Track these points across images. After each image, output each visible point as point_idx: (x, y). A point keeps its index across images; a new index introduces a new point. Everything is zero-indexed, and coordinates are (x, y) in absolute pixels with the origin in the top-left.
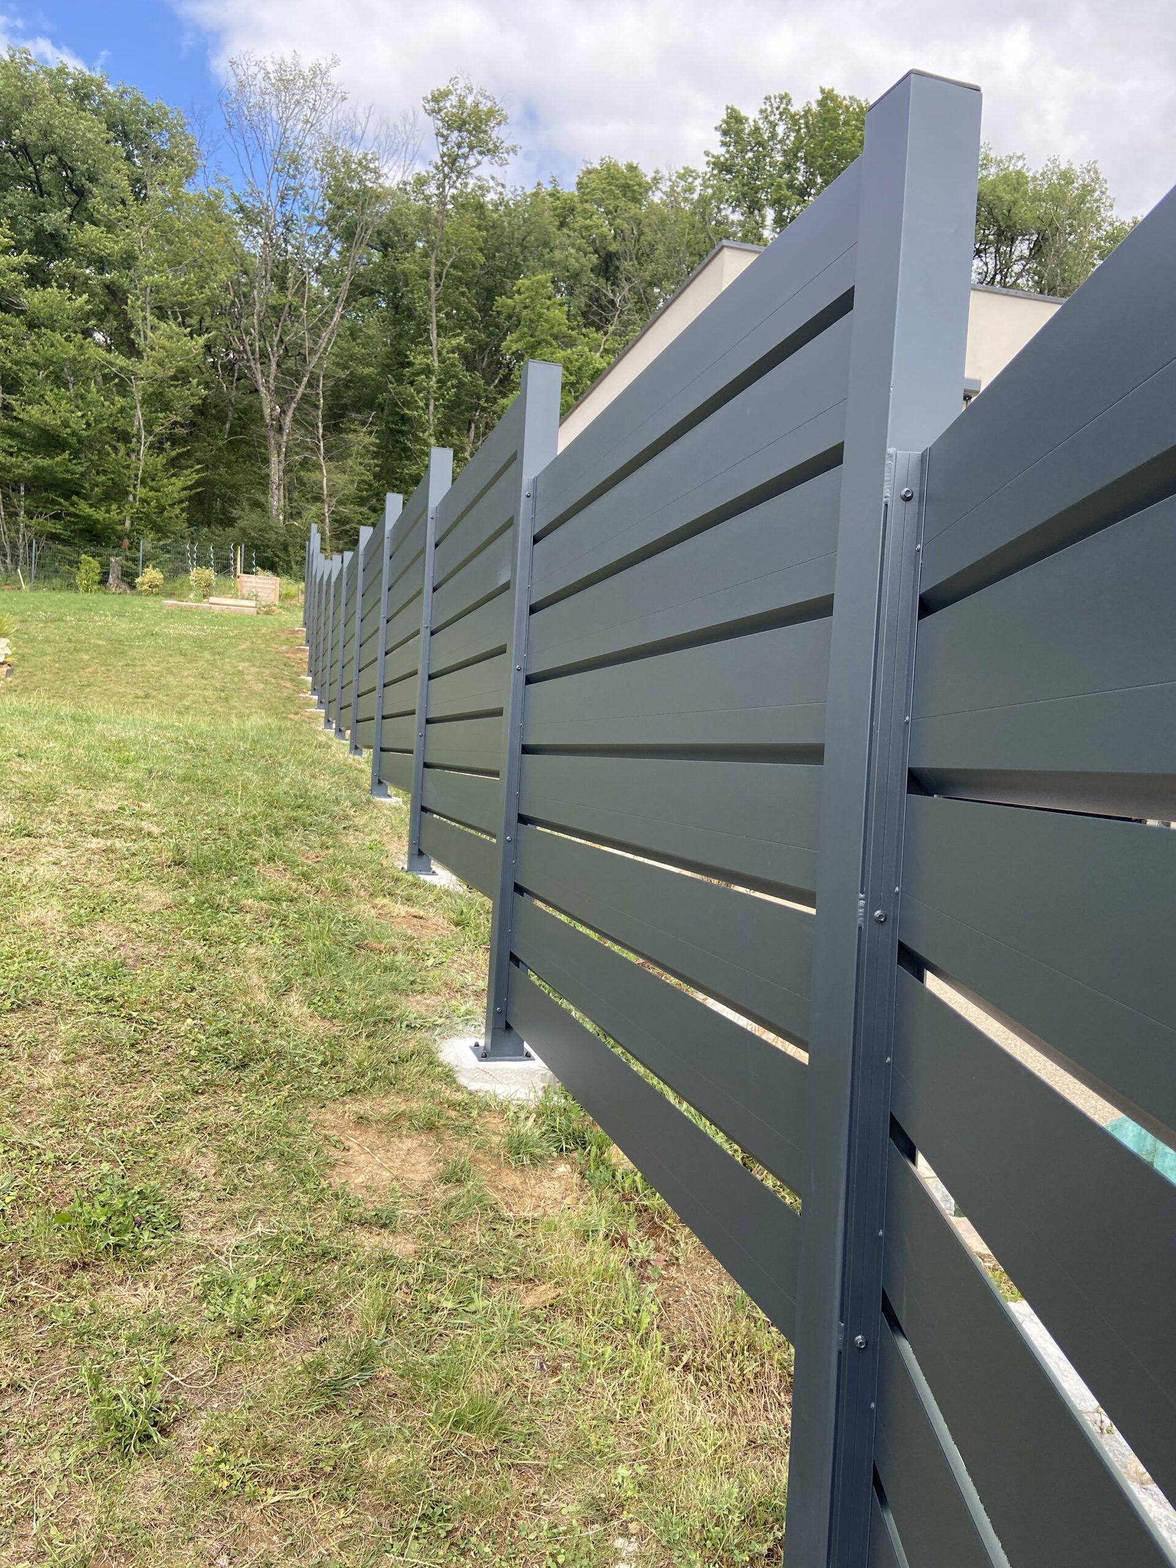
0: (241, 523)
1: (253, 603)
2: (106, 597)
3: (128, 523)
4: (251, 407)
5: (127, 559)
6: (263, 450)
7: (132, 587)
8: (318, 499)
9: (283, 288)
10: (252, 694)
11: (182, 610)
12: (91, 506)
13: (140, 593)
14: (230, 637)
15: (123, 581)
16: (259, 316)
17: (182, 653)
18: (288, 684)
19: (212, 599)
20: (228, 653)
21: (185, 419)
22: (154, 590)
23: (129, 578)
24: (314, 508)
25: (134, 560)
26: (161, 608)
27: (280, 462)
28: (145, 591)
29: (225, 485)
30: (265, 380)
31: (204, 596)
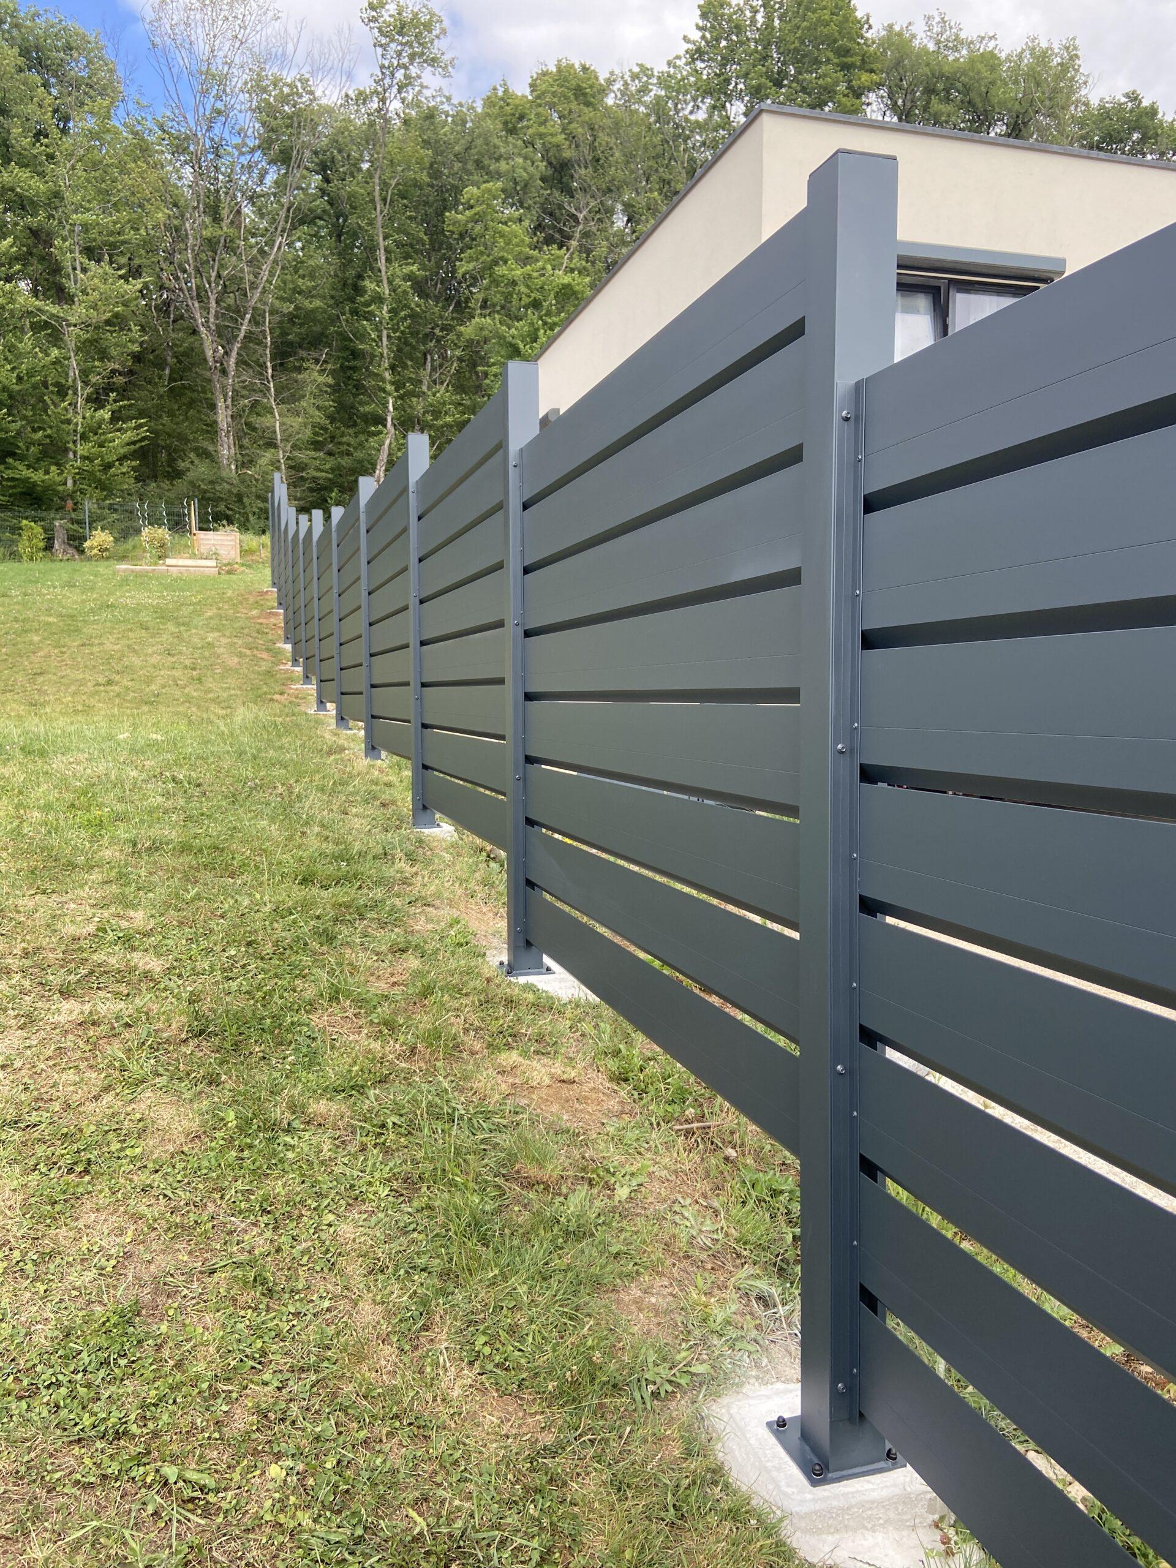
0: (190, 475)
1: (213, 563)
2: (53, 565)
3: (70, 483)
4: (192, 349)
5: (73, 521)
6: (209, 395)
7: (81, 551)
8: (271, 444)
9: (217, 219)
10: (227, 670)
11: (138, 575)
12: (29, 467)
13: (90, 559)
14: (195, 604)
15: (70, 545)
16: (193, 250)
17: (144, 627)
18: (265, 655)
19: (169, 561)
20: (195, 622)
21: (124, 367)
22: (104, 554)
23: (76, 542)
24: (268, 455)
25: (80, 522)
26: (114, 574)
27: (227, 407)
28: (96, 555)
29: (169, 436)
30: (205, 321)
31: (160, 558)
